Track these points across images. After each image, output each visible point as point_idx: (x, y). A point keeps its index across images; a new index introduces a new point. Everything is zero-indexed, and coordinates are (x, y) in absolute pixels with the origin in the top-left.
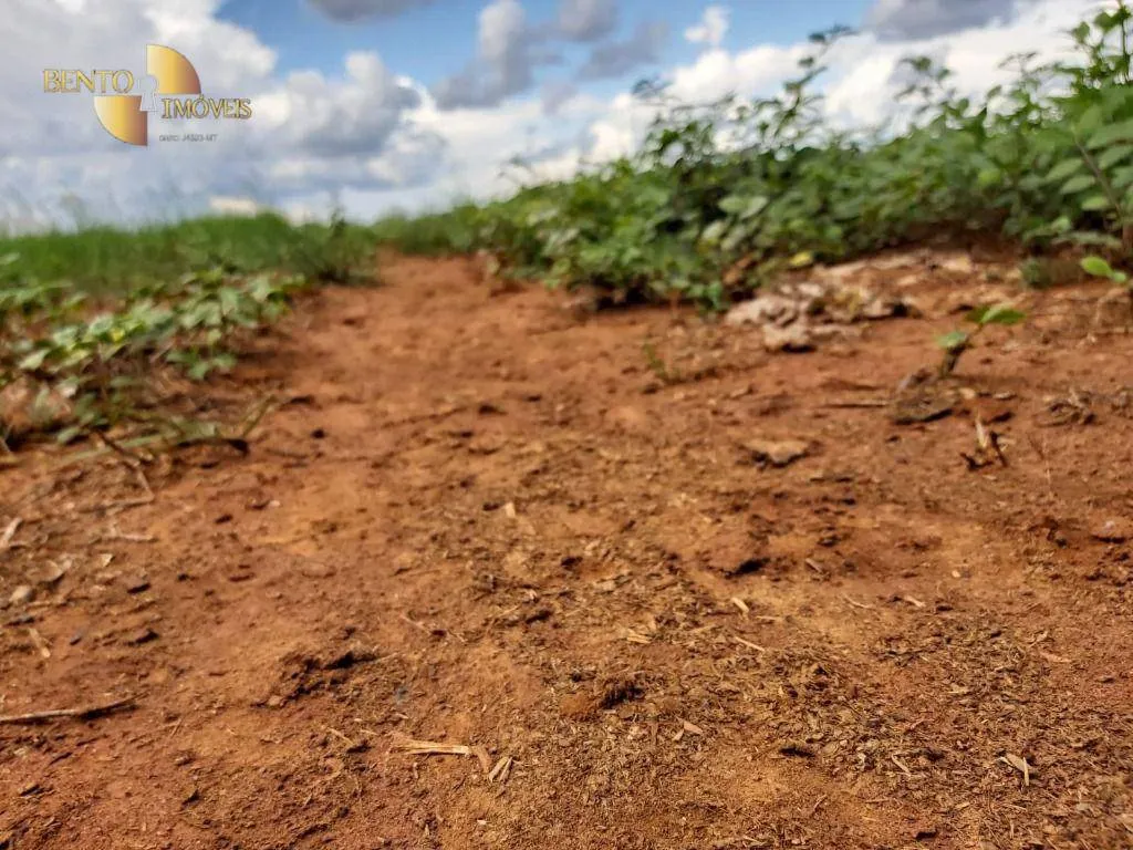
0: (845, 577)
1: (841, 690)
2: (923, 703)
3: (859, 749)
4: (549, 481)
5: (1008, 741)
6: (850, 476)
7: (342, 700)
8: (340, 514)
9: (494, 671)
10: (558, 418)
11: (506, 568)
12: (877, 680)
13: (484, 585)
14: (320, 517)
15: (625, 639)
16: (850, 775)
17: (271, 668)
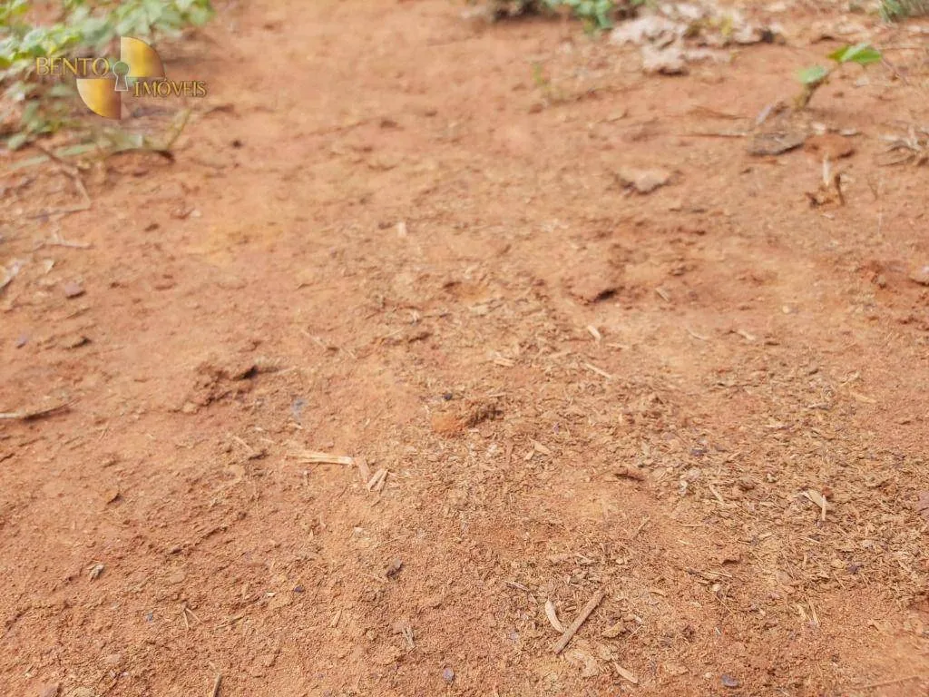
0: (690, 307)
1: (673, 419)
2: (743, 435)
3: (682, 477)
4: (438, 202)
5: (812, 476)
6: (704, 207)
7: (246, 409)
8: (252, 227)
9: (378, 388)
10: (451, 135)
11: (395, 287)
12: (705, 410)
13: (374, 305)
14: (235, 229)
15: (491, 362)
16: (672, 499)
17: (187, 377)
